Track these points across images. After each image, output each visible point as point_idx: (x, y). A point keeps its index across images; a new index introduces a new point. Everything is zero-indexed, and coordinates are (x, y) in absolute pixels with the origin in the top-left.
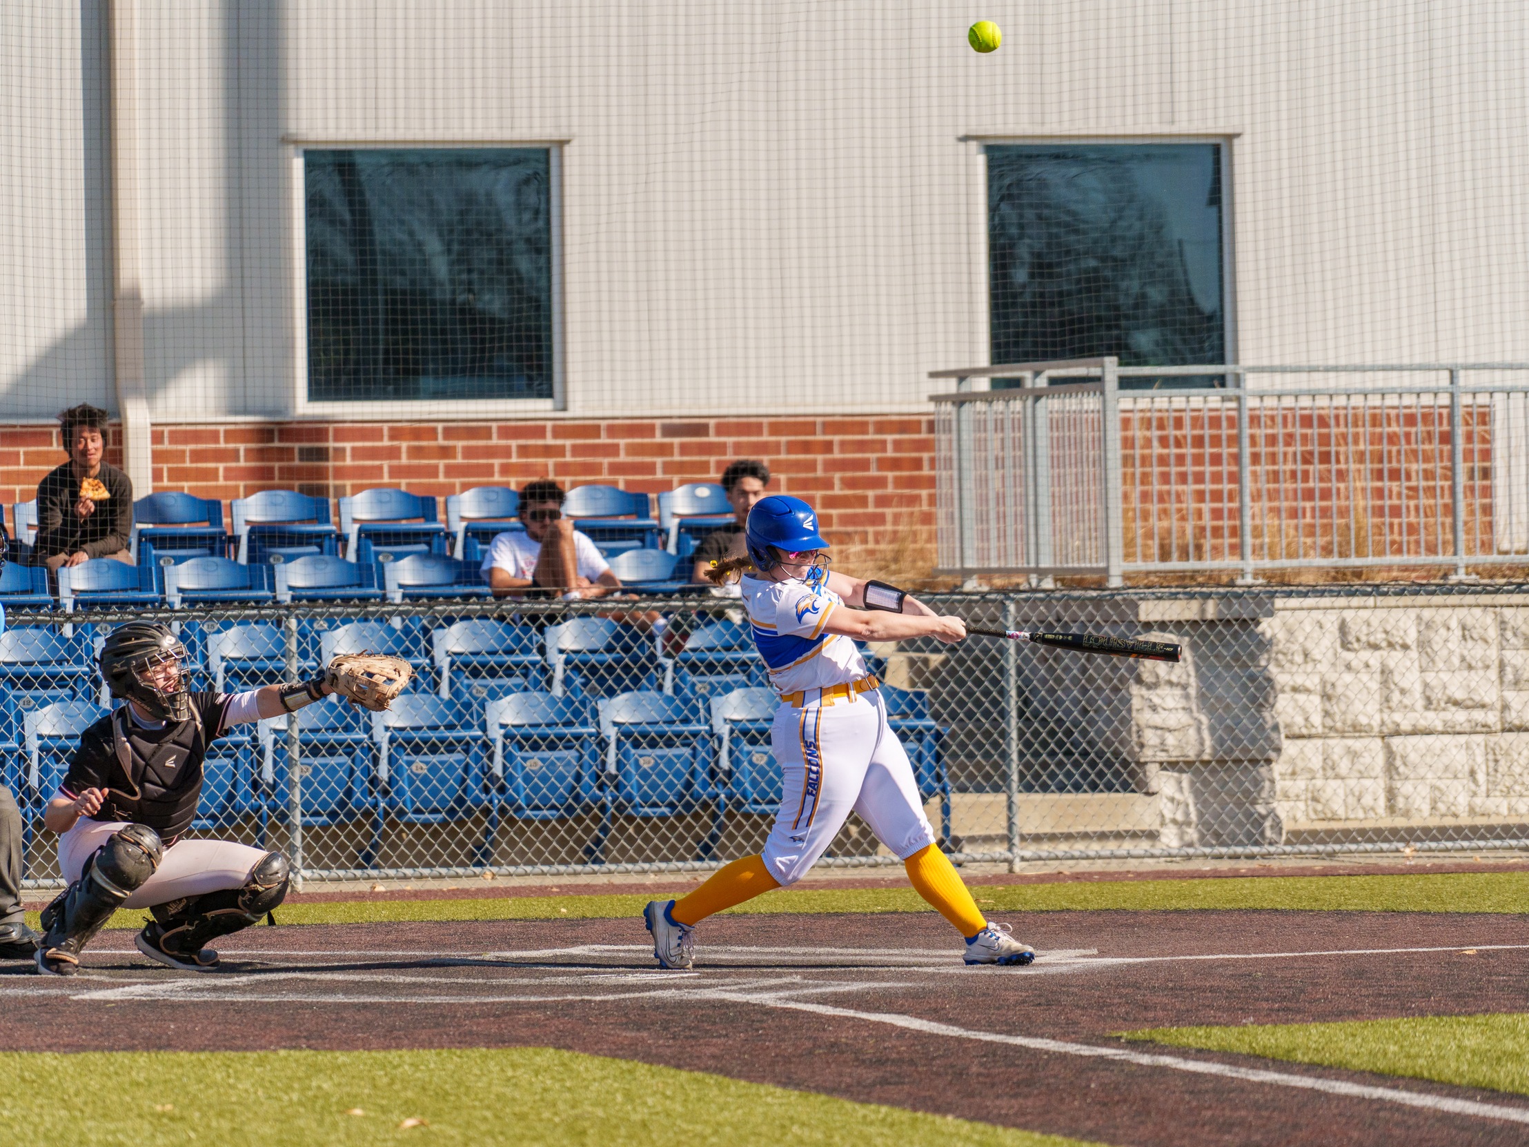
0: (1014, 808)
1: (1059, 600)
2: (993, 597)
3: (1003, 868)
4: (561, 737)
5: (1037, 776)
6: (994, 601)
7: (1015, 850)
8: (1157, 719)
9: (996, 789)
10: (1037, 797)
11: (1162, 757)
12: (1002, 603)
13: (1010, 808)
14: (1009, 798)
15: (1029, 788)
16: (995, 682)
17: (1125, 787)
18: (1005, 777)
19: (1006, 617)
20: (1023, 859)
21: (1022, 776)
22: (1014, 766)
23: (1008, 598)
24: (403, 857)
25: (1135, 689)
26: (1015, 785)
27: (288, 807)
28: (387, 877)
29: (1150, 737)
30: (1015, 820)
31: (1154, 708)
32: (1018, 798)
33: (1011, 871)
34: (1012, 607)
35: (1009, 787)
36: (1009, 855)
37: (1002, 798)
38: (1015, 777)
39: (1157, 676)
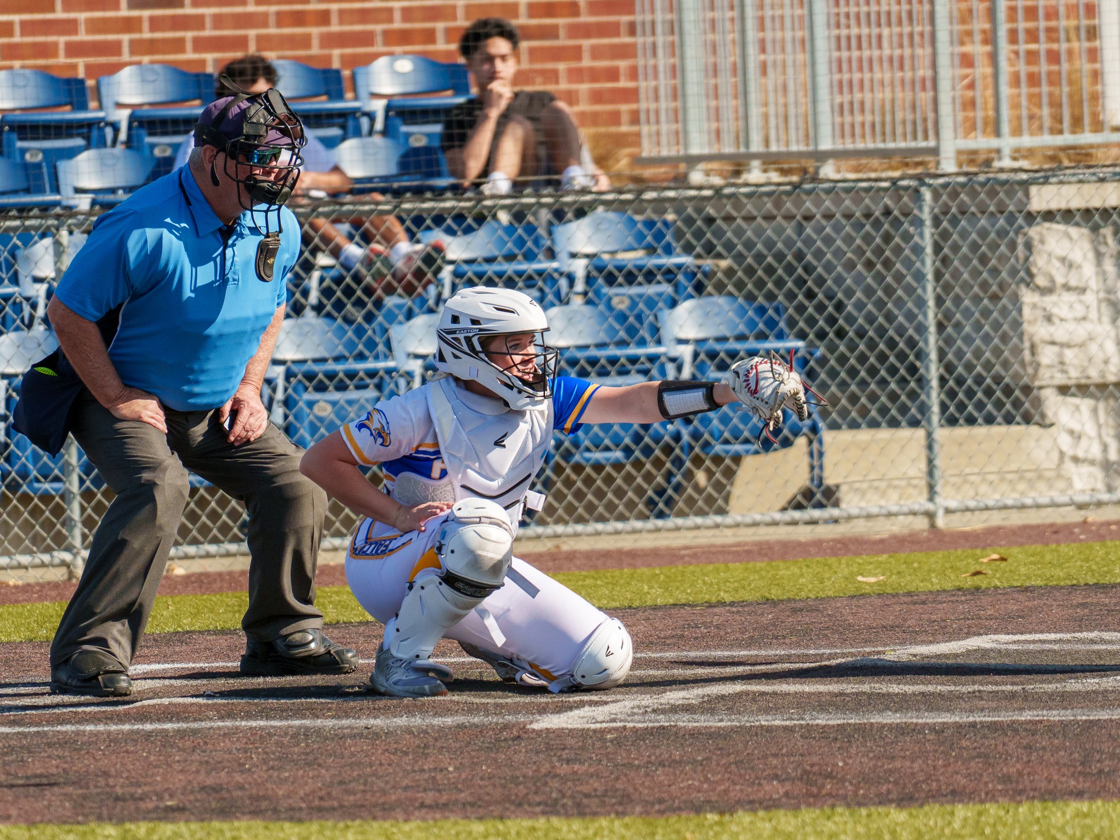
0: (936, 447)
1: (983, 185)
2: (904, 183)
3: (921, 524)
4: (351, 375)
5: (961, 407)
6: (906, 188)
7: (938, 499)
8: (1060, 332)
9: (914, 423)
10: (962, 431)
11: (1060, 379)
12: (917, 191)
13: (930, 447)
14: (929, 435)
15: (952, 421)
16: (910, 290)
17: (1027, 419)
18: (924, 409)
19: (920, 208)
20: (948, 511)
21: (944, 407)
22: (934, 394)
23: (923, 184)
24: (204, 531)
25: (1028, 297)
26: (935, 418)
27: (62, 470)
28: (186, 557)
29: (1047, 355)
30: (937, 462)
31: (1049, 319)
32: (942, 434)
33: (933, 525)
34: (927, 195)
35: (929, 421)
36: (930, 506)
37: (920, 433)
38: (936, 409)
39: (1053, 281)
